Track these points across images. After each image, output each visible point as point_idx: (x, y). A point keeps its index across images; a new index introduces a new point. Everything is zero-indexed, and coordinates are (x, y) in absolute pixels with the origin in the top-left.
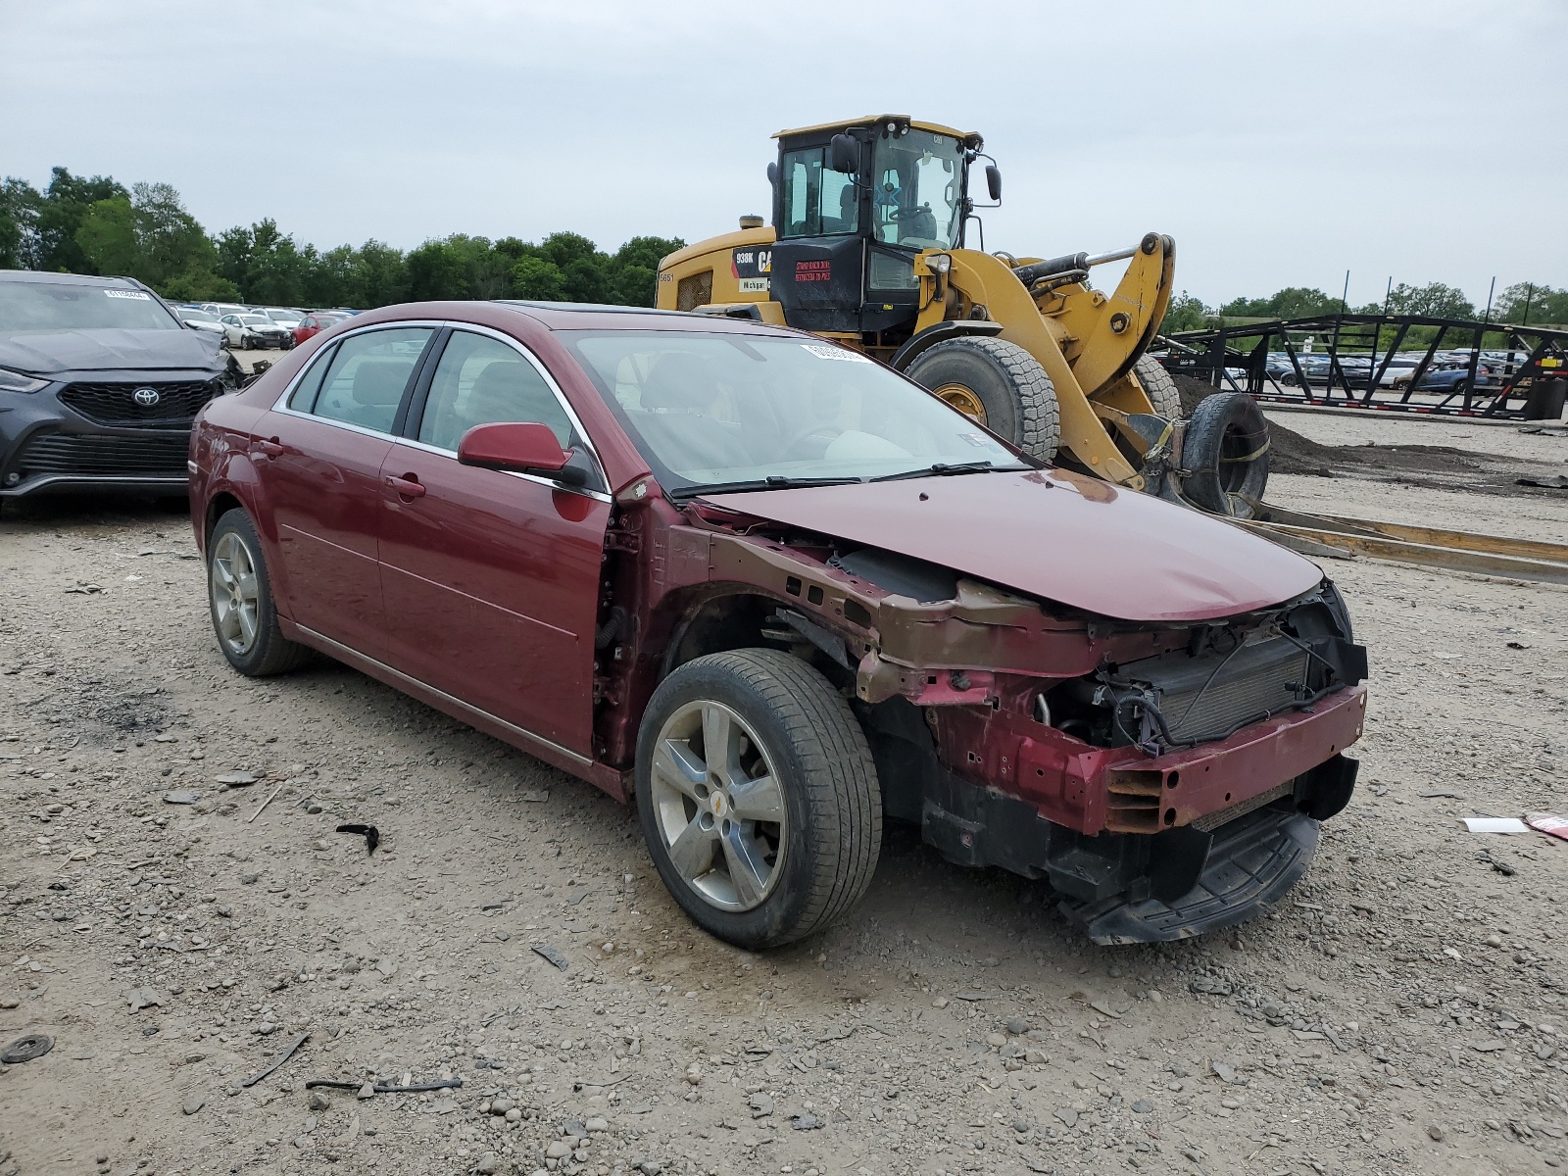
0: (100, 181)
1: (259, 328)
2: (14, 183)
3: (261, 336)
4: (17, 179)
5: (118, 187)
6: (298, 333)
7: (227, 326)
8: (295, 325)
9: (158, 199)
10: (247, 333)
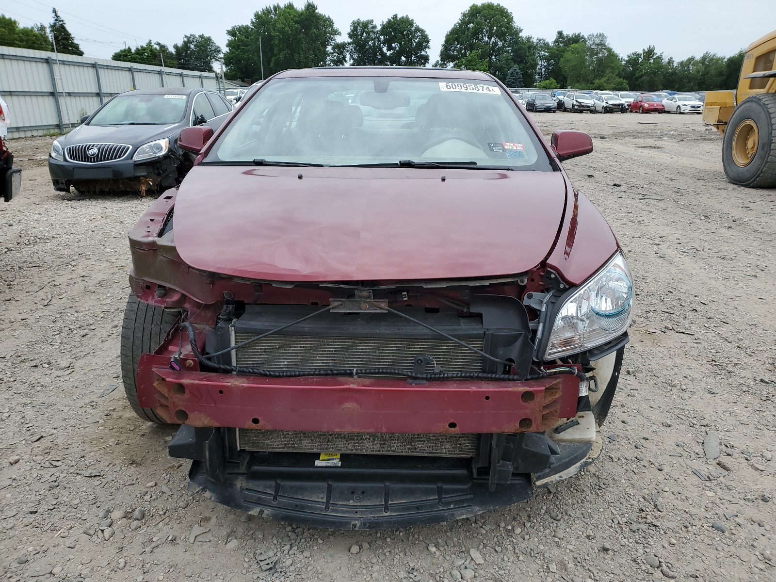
0: (576, 35)
1: (611, 102)
2: (540, 40)
3: (612, 106)
4: (541, 39)
5: (583, 37)
6: (632, 104)
7: (597, 102)
8: (632, 100)
9: (598, 41)
10: (605, 104)
